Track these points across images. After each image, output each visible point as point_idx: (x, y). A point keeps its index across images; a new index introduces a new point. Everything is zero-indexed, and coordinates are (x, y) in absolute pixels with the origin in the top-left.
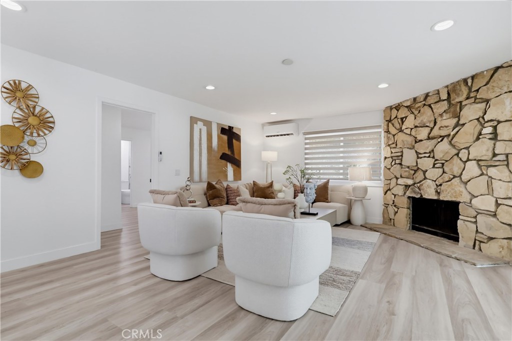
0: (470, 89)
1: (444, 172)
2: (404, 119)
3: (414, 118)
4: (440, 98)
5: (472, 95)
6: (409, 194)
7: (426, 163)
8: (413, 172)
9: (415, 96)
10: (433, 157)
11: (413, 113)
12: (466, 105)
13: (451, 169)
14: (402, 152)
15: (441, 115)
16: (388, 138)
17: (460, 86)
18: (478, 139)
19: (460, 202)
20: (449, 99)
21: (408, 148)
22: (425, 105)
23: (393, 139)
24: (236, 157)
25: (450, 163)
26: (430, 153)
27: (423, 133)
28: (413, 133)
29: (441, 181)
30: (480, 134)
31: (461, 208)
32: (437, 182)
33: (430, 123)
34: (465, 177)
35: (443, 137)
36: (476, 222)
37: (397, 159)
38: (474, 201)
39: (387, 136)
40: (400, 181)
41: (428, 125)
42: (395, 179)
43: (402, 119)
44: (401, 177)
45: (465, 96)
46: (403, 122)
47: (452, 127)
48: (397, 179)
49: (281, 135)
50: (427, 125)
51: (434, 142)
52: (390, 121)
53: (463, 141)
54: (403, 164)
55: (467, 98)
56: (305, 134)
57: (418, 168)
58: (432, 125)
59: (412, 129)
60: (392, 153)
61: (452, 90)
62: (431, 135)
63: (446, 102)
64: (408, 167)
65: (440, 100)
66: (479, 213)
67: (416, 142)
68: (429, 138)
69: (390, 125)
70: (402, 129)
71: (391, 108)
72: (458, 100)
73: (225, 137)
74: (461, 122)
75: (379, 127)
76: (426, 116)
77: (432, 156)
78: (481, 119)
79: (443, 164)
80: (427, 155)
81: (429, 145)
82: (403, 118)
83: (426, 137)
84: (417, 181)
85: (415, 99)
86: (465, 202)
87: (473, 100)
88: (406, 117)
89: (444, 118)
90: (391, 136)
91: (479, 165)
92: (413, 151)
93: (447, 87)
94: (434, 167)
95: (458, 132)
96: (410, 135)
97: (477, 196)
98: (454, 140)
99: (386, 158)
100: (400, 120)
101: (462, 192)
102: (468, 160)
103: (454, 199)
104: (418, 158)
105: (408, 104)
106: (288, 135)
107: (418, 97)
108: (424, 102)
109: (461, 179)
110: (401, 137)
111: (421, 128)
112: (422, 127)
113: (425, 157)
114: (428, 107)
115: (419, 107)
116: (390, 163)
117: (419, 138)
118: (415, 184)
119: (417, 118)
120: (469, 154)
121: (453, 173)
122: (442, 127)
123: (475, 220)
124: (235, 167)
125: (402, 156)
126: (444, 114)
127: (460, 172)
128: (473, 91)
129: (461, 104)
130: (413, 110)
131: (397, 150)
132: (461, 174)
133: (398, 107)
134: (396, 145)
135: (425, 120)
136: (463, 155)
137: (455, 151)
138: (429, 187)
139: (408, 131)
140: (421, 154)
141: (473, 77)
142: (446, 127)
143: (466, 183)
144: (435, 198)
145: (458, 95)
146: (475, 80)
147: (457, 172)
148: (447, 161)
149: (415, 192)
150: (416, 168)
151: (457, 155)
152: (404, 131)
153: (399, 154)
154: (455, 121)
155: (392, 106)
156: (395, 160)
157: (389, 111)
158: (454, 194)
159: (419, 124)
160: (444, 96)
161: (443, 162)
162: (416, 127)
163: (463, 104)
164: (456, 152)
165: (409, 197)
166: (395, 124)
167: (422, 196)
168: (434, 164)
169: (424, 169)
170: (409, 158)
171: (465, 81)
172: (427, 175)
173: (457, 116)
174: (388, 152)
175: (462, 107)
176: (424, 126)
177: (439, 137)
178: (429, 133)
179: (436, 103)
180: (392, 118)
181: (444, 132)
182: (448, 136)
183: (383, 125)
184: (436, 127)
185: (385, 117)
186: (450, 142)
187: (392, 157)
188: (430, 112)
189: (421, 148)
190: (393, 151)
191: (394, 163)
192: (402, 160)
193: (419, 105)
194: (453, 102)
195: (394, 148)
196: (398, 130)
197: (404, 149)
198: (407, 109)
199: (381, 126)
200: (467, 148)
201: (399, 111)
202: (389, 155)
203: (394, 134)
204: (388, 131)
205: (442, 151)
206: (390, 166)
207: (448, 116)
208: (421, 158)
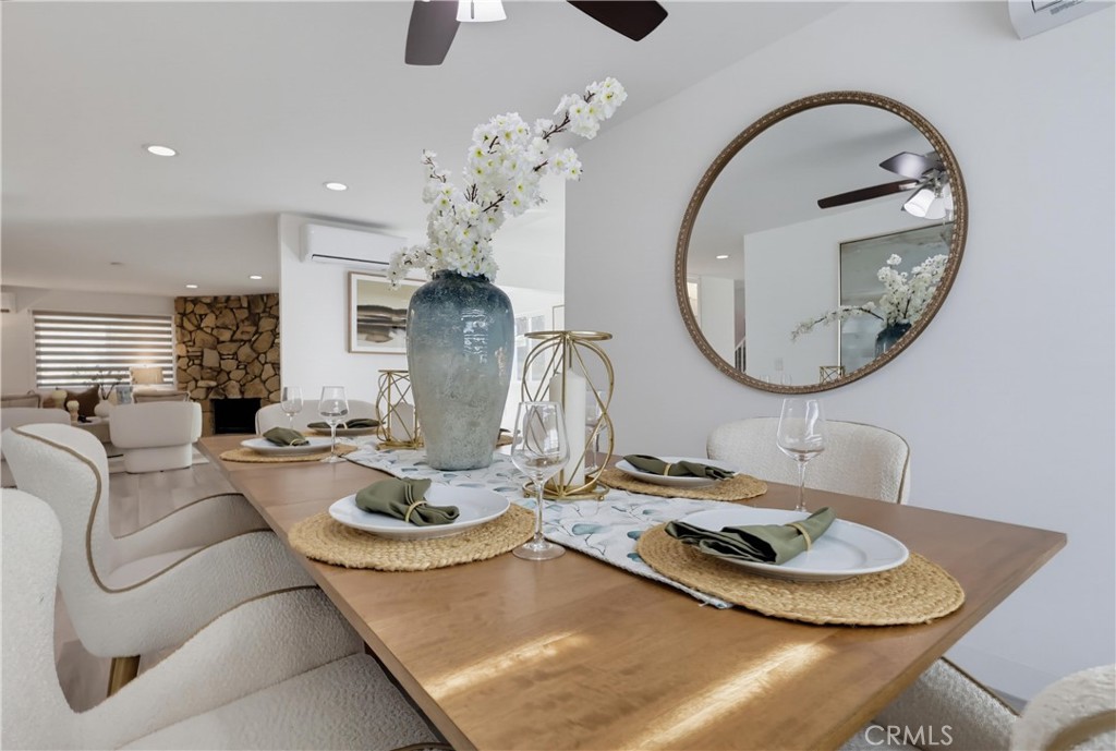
0: (266, 304)
1: (247, 373)
2: (203, 317)
3: (215, 318)
4: (241, 305)
6: (211, 396)
7: (229, 364)
8: (216, 373)
9: (215, 295)
10: (237, 359)
11: (213, 312)
14: (202, 352)
15: (243, 321)
16: (183, 335)
17: (257, 300)
18: (272, 346)
19: (260, 399)
20: (249, 308)
21: (209, 348)
22: (226, 307)
23: (189, 336)
25: (252, 365)
26: (233, 355)
27: (226, 335)
28: (215, 332)
29: (244, 381)
30: (274, 342)
31: (260, 402)
32: (241, 383)
33: (233, 326)
34: (264, 377)
35: (245, 342)
37: (195, 359)
38: (271, 396)
39: (181, 331)
40: (201, 383)
41: (230, 327)
42: (193, 383)
43: (201, 316)
44: (202, 379)
45: (262, 309)
46: (202, 320)
47: (253, 333)
48: (196, 381)
51: (237, 344)
52: (184, 314)
53: (262, 347)
54: (203, 364)
55: (264, 312)
57: (222, 369)
58: (235, 328)
59: (212, 329)
60: (188, 352)
61: (251, 301)
62: (234, 338)
63: (246, 311)
64: (211, 368)
65: (241, 307)
67: (218, 343)
68: (232, 341)
69: (185, 320)
70: (202, 326)
71: (185, 299)
72: (256, 311)
74: (260, 331)
75: (169, 318)
76: (228, 318)
77: (235, 357)
78: (274, 331)
79: (245, 366)
80: (231, 357)
81: (233, 347)
83: (229, 339)
84: (222, 382)
85: (216, 298)
86: (264, 396)
87: (268, 314)
88: (206, 315)
89: (245, 324)
90: (186, 332)
91: (273, 367)
92: (215, 352)
93: (247, 297)
94: (237, 368)
95: (257, 338)
96: (211, 334)
97: (273, 392)
98: (255, 345)
99: (179, 357)
100: (198, 317)
101: (262, 390)
102: (266, 363)
103: (256, 396)
104: (221, 359)
105: (208, 301)
107: (219, 297)
108: (225, 304)
109: (261, 378)
110: (199, 336)
111: (222, 330)
112: (224, 328)
113: (228, 358)
114: (229, 310)
115: (220, 308)
116: (186, 364)
117: (222, 339)
118: (218, 385)
119: (219, 319)
120: (266, 358)
121: (254, 373)
122: (244, 332)
125: (202, 356)
126: (245, 321)
127: (260, 373)
129: (259, 316)
130: (214, 310)
131: (193, 349)
133: (196, 301)
134: (194, 343)
135: (226, 323)
137: (255, 355)
138: (233, 387)
139: (209, 331)
140: (223, 355)
141: (268, 296)
142: (248, 332)
143: (264, 382)
144: (239, 397)
145: (256, 307)
146: (269, 299)
147: (257, 372)
148: (248, 363)
149: (219, 394)
150: (219, 370)
151: (257, 358)
152: (204, 329)
153: (199, 354)
154: (255, 328)
156: (193, 360)
157: (182, 302)
158: (256, 392)
159: (221, 324)
160: (245, 305)
161: (246, 364)
162: (217, 327)
163: (261, 315)
165: (212, 400)
166: (191, 319)
167: (226, 397)
168: (238, 366)
169: (227, 370)
170: (211, 358)
171: (262, 296)
172: (231, 376)
173: (256, 324)
174: (182, 350)
175: (260, 319)
176: (226, 328)
177: (242, 340)
178: (232, 336)
179: (237, 308)
180: (188, 312)
181: (245, 337)
182: (250, 341)
183: (173, 317)
184: (238, 332)
185: (176, 308)
186: (252, 347)
187: (188, 357)
188: (231, 314)
189: (225, 349)
190: (190, 349)
191: (191, 363)
192: (202, 361)
193: (220, 305)
194: (253, 312)
195: (190, 346)
196: (196, 326)
197: (204, 349)
198: (206, 307)
199: (171, 317)
200: (264, 353)
201: (196, 306)
202: (184, 354)
203: (191, 331)
204: (182, 326)
205: (244, 355)
206: (186, 367)
207: (248, 323)
208: (224, 359)
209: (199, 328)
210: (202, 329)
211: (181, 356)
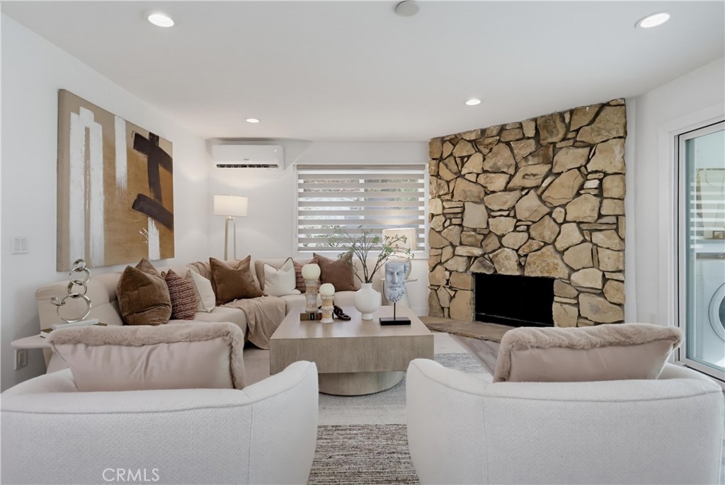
0: (568, 127)
1: (530, 238)
2: (466, 159)
3: (482, 159)
4: (524, 134)
5: (570, 135)
6: (474, 268)
7: (503, 225)
8: (482, 237)
9: (483, 127)
10: (515, 217)
11: (479, 151)
12: (561, 148)
13: (541, 234)
14: (463, 207)
15: (526, 158)
16: (439, 185)
17: (555, 123)
18: (578, 194)
19: (551, 280)
20: (537, 137)
21: (473, 202)
22: (499, 141)
23: (446, 187)
24: (165, 205)
25: (541, 225)
26: (509, 210)
27: (499, 182)
28: (482, 179)
29: (527, 251)
30: (582, 187)
31: (557, 286)
32: (521, 252)
33: (508, 168)
34: (560, 244)
35: (530, 189)
36: (577, 305)
37: (455, 217)
38: (574, 277)
39: (437, 182)
40: (460, 250)
41: (505, 170)
42: (450, 249)
43: (462, 158)
44: (461, 244)
45: (561, 136)
46: (463, 164)
47: (543, 176)
48: (454, 247)
49: (251, 166)
50: (503, 170)
51: (517, 194)
52: (441, 159)
53: (558, 196)
54: (464, 225)
55: (564, 139)
56: (300, 167)
57: (490, 231)
58: (512, 171)
59: (478, 175)
60: (444, 208)
61: (542, 125)
62: (511, 185)
63: (532, 142)
64: (474, 230)
65: (524, 138)
66: (580, 292)
67: (486, 194)
68: (506, 189)
69: (442, 166)
70: (463, 173)
71: (443, 140)
72: (550, 140)
73: (143, 158)
74: (556, 170)
75: (422, 167)
76: (502, 157)
77: (512, 214)
78: (583, 169)
79: (528, 226)
80: (506, 213)
81: (510, 198)
82: (464, 157)
83: (502, 188)
84: (489, 249)
85: (483, 131)
86: (561, 278)
87: (571, 142)
88: (469, 157)
89: (530, 163)
90: (443, 183)
91: (580, 228)
92: (482, 207)
93: (535, 120)
94: (515, 230)
95: (551, 183)
96: (476, 183)
97: (579, 270)
98: (546, 194)
99: (433, 216)
100: (459, 161)
101: (557, 264)
102: (565, 221)
103: (546, 275)
104: (490, 216)
105: (473, 137)
106: (266, 166)
107: (488, 128)
108: (498, 138)
109: (555, 247)
110: (460, 186)
111: (493, 175)
112: (495, 173)
113: (501, 216)
114: (504, 144)
115: (490, 144)
116: (441, 224)
117: (491, 188)
118: (485, 254)
119: (487, 160)
120: (566, 214)
121: (543, 238)
122: (527, 175)
123: (576, 302)
124: (162, 226)
125: (462, 213)
126: (530, 157)
127: (553, 237)
128: (571, 130)
129: (554, 147)
130: (481, 148)
131: (453, 204)
132: (555, 240)
133: (454, 140)
134: (452, 196)
135: (499, 164)
136: (558, 214)
138: (507, 258)
139: (472, 177)
140: (494, 211)
141: (572, 112)
142: (534, 175)
143: (562, 253)
144: (517, 273)
145: (551, 133)
146: (575, 117)
147: (548, 236)
148: (534, 222)
149: (485, 266)
150: (486, 232)
151: (550, 214)
152: (467, 177)
153: (459, 210)
154: (546, 168)
155: (444, 137)
156: (451, 219)
157: (439, 144)
158: (547, 268)
159: (490, 168)
160: (530, 132)
161: (530, 223)
162: (485, 172)
163: (558, 145)
164: (548, 210)
165: (473, 274)
166: (449, 164)
167: (496, 271)
168: (516, 227)
169: (498, 234)
170: (475, 217)
171: (562, 115)
172: (504, 241)
173: (549, 161)
174: (437, 207)
175: (556, 151)
176: (497, 171)
177: (523, 189)
178: (508, 183)
179: (518, 140)
180: (445, 155)
181: (529, 183)
182: (537, 187)
183: (427, 165)
184: (519, 175)
185: (431, 153)
186: (540, 197)
187: (444, 214)
188: (507, 152)
189: (495, 202)
190: (447, 205)
191: (448, 223)
192: (462, 220)
193: (490, 140)
194: (544, 143)
195: (447, 200)
196: (455, 174)
197: (466, 204)
198: (470, 145)
199: (424, 166)
200: (563, 206)
201: (456, 147)
202: (439, 211)
203: (448, 180)
204: (437, 175)
205: (528, 209)
206: (441, 228)
207: (536, 160)
208: (494, 217)
209: (459, 175)
210: (463, 177)
211: (435, 214)
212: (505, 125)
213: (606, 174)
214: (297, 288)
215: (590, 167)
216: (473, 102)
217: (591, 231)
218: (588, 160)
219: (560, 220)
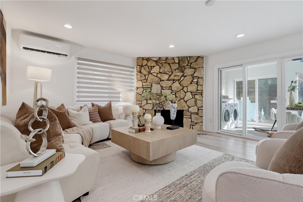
1: (176, 97)
2: (153, 67)
3: (159, 68)
4: (175, 62)
6: (155, 108)
7: (167, 92)
8: (159, 97)
10: (171, 89)
11: (158, 65)
12: (186, 68)
13: (180, 96)
14: (152, 85)
15: (175, 70)
16: (141, 76)
17: (185, 59)
18: (191, 83)
19: (184, 110)
20: (179, 63)
21: (156, 84)
22: (166, 63)
23: (144, 77)
25: (180, 93)
26: (169, 87)
27: (166, 77)
28: (159, 75)
30: (192, 81)
31: (184, 112)
33: (169, 72)
34: (186, 99)
35: (176, 80)
36: (191, 118)
38: (190, 109)
39: (140, 74)
40: (149, 102)
41: (168, 73)
42: (145, 101)
43: (151, 67)
44: (150, 99)
45: (187, 64)
46: (151, 70)
47: (181, 76)
48: (147, 100)
50: (167, 73)
52: (142, 66)
53: (185, 83)
54: (152, 92)
55: (187, 65)
56: (79, 59)
57: (162, 95)
58: (170, 73)
59: (157, 74)
61: (181, 59)
62: (170, 78)
63: (177, 65)
64: (156, 94)
65: (175, 63)
66: (191, 114)
67: (161, 81)
69: (142, 69)
70: (151, 72)
71: (143, 59)
72: (183, 65)
74: (185, 75)
76: (167, 68)
77: (170, 89)
78: (193, 75)
79: (176, 93)
80: (168, 88)
81: (170, 83)
82: (152, 66)
83: (167, 79)
84: (161, 101)
85: (160, 58)
86: (186, 110)
87: (189, 67)
88: (154, 67)
89: (177, 71)
90: (143, 75)
91: (191, 94)
92: (159, 86)
93: (178, 57)
95: (183, 79)
96: (157, 76)
97: (191, 107)
98: (182, 82)
100: (150, 68)
101: (185, 105)
102: (187, 92)
103: (181, 109)
104: (162, 89)
105: (156, 59)
106: (59, 54)
107: (162, 57)
108: (165, 61)
109: (184, 100)
110: (150, 77)
111: (163, 74)
112: (164, 74)
113: (166, 89)
114: (167, 64)
115: (162, 63)
116: (142, 91)
117: (162, 79)
118: (160, 103)
119: (161, 68)
120: (187, 89)
121: (180, 97)
122: (175, 75)
123: (190, 117)
125: (151, 87)
126: (176, 70)
127: (183, 97)
128: (189, 63)
129: (184, 67)
131: (147, 84)
132: (184, 97)
133: (148, 59)
134: (147, 81)
135: (166, 71)
136: (185, 89)
138: (168, 104)
139: (155, 75)
140: (163, 87)
141: (190, 57)
142: (178, 76)
143: (186, 102)
145: (184, 63)
146: (191, 59)
147: (182, 96)
148: (177, 92)
149: (160, 107)
150: (160, 95)
151: (183, 89)
152: (153, 74)
153: (150, 86)
154: (181, 74)
155: (143, 58)
156: (146, 90)
158: (182, 107)
159: (162, 72)
160: (177, 62)
161: (176, 92)
162: (160, 73)
163: (186, 67)
164: (182, 88)
165: (154, 110)
166: (145, 68)
167: (164, 109)
168: (171, 93)
170: (156, 89)
171: (187, 57)
173: (183, 72)
174: (140, 84)
175: (185, 69)
176: (165, 73)
177: (174, 80)
179: (172, 63)
180: (144, 65)
181: (176, 78)
182: (178, 80)
183: (135, 68)
184: (173, 75)
185: (137, 63)
186: (180, 83)
187: (143, 87)
188: (169, 67)
189: (165, 84)
190: (144, 84)
191: (145, 91)
192: (151, 90)
193: (162, 62)
194: (181, 65)
195: (144, 82)
196: (148, 72)
197: (152, 84)
198: (154, 62)
199: (134, 67)
200: (187, 87)
201: (149, 62)
202: (141, 86)
203: (145, 74)
204: (140, 72)
205: (176, 87)
206: (142, 93)
207: (179, 71)
208: (164, 89)
209: (149, 73)
210: (151, 74)
211: (139, 87)
212: (168, 57)
213: (199, 78)
214: (90, 120)
215: (195, 75)
216: (172, 46)
217: (195, 95)
218: (194, 73)
219: (186, 91)
